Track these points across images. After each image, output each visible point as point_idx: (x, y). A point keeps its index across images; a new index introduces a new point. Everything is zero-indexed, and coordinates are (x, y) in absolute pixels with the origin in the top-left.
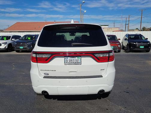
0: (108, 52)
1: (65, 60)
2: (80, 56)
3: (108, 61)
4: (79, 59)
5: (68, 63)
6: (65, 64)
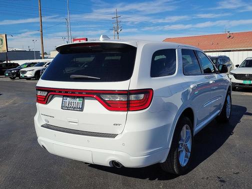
0: (127, 92)
1: (63, 101)
3: (128, 110)
4: (81, 102)
5: (66, 107)
6: (62, 108)
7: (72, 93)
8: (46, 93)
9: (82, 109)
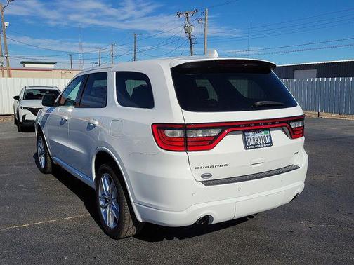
2: (268, 129)
4: (268, 135)
5: (252, 145)
6: (247, 147)
7: (256, 125)
8: (219, 131)
9: (271, 144)
